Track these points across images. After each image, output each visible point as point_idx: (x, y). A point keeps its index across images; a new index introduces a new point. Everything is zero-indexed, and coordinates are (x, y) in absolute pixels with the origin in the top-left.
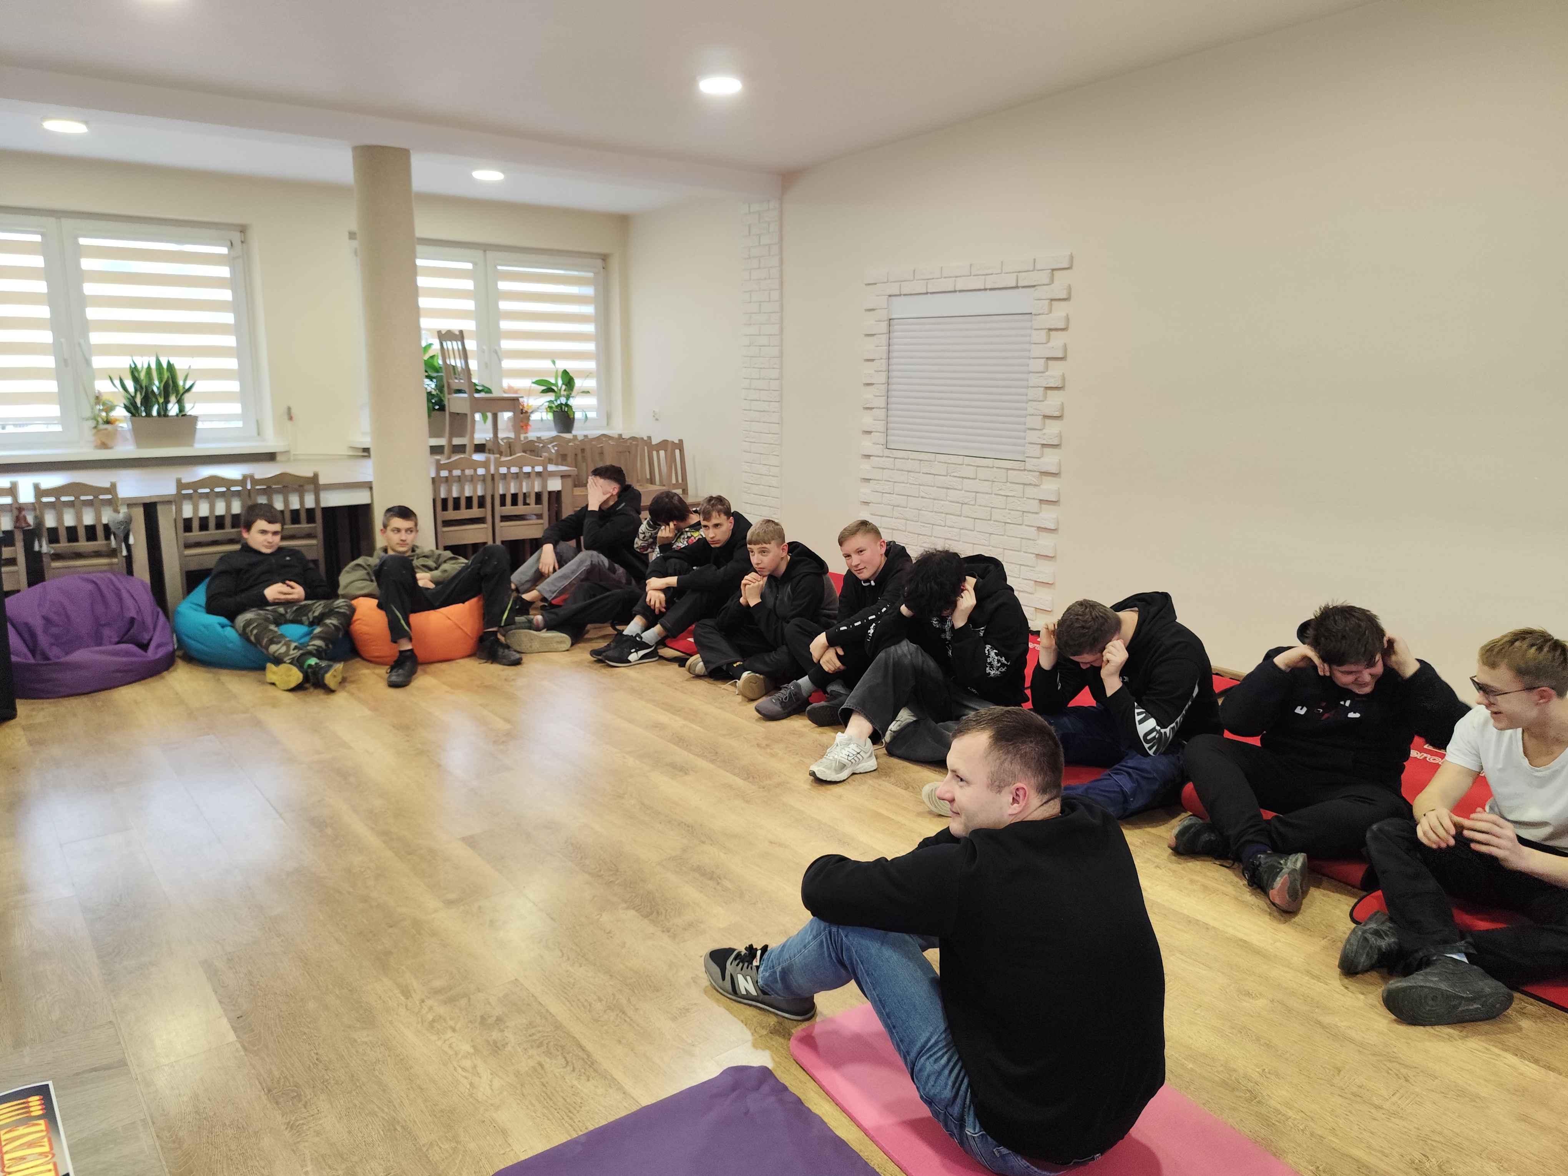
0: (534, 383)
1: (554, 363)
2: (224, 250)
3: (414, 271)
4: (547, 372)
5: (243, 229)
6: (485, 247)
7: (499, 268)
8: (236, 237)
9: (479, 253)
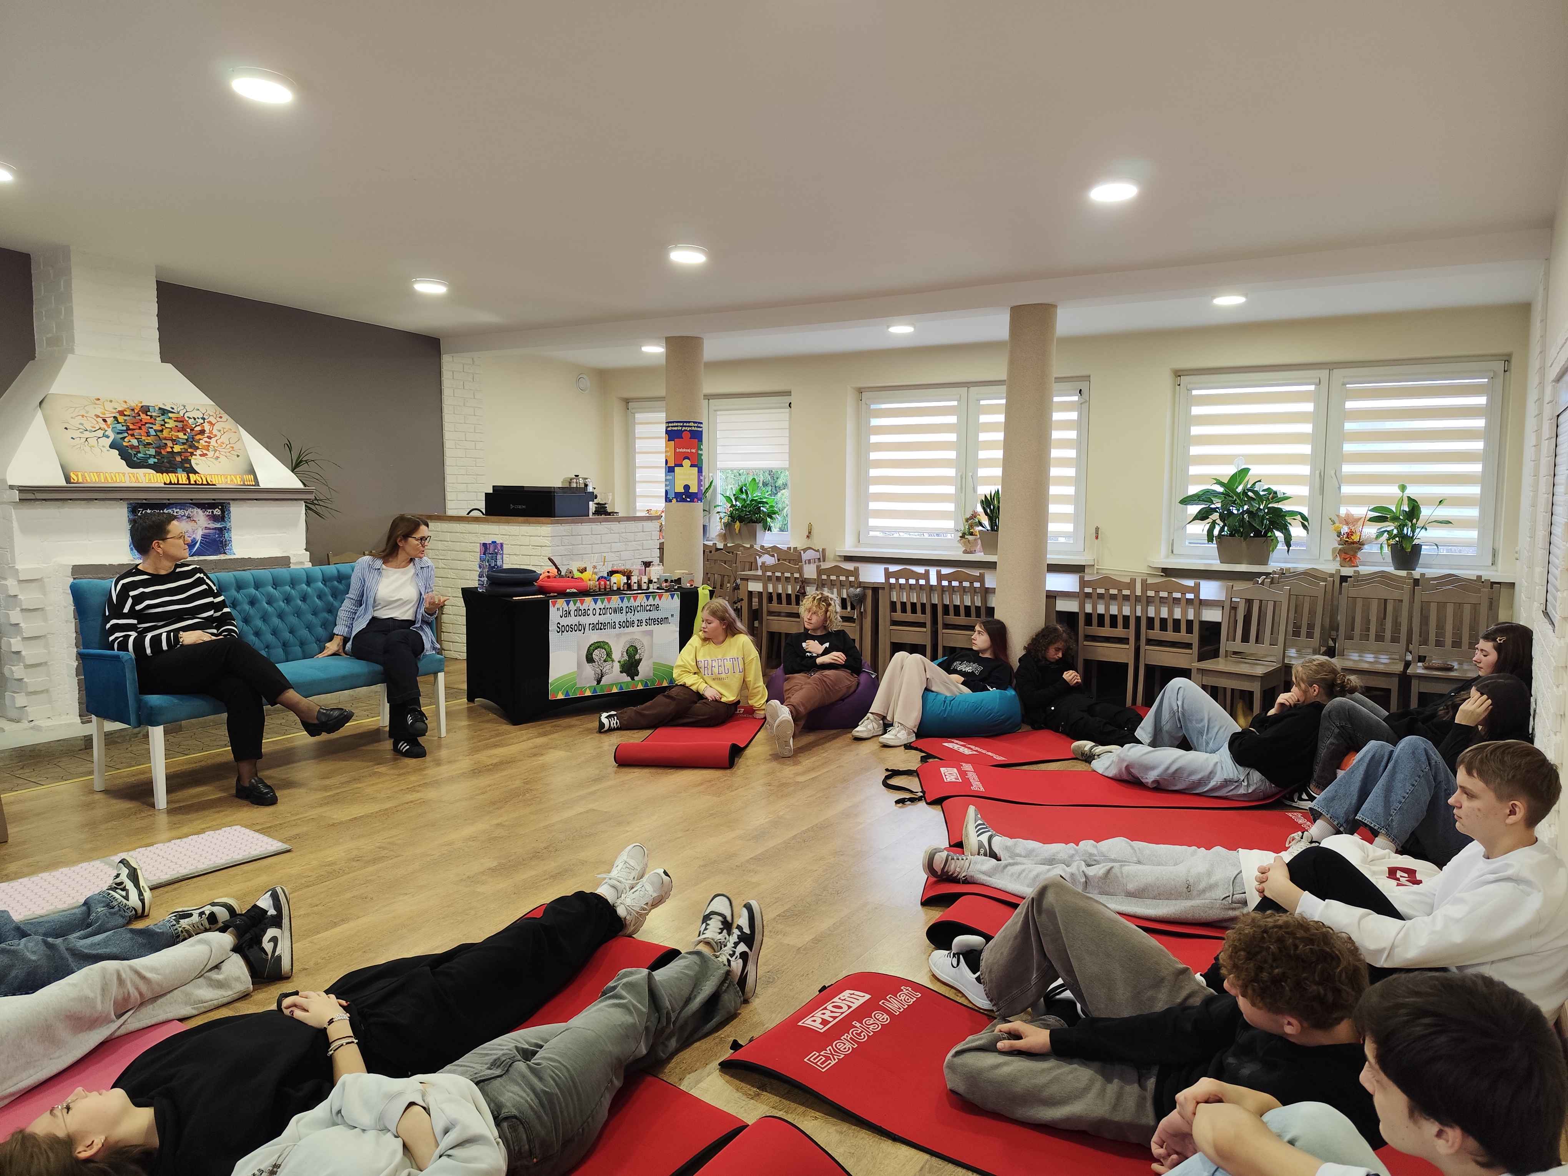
0: (1370, 510)
1: (1403, 488)
4: (1389, 498)
5: (1086, 380)
6: (1331, 366)
7: (1348, 386)
8: (1082, 385)
9: (1324, 374)
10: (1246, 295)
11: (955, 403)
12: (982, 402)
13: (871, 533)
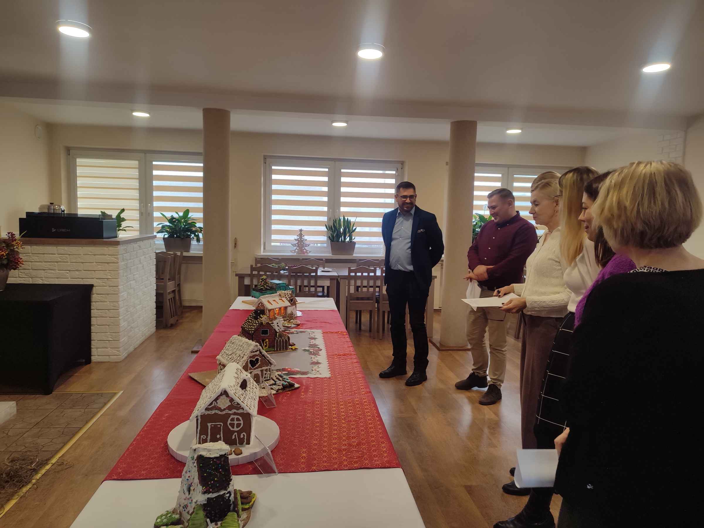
2: (394, 172)
3: (473, 179)
5: (402, 163)
7: (515, 176)
8: (399, 166)
9: (505, 169)
10: (521, 129)
11: (327, 170)
12: (342, 170)
13: (273, 244)
